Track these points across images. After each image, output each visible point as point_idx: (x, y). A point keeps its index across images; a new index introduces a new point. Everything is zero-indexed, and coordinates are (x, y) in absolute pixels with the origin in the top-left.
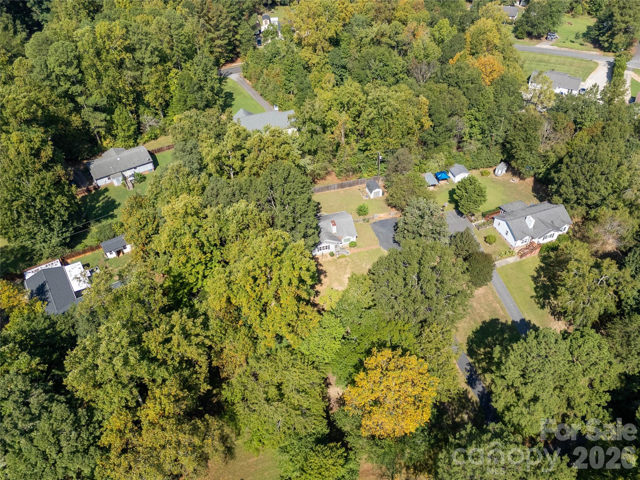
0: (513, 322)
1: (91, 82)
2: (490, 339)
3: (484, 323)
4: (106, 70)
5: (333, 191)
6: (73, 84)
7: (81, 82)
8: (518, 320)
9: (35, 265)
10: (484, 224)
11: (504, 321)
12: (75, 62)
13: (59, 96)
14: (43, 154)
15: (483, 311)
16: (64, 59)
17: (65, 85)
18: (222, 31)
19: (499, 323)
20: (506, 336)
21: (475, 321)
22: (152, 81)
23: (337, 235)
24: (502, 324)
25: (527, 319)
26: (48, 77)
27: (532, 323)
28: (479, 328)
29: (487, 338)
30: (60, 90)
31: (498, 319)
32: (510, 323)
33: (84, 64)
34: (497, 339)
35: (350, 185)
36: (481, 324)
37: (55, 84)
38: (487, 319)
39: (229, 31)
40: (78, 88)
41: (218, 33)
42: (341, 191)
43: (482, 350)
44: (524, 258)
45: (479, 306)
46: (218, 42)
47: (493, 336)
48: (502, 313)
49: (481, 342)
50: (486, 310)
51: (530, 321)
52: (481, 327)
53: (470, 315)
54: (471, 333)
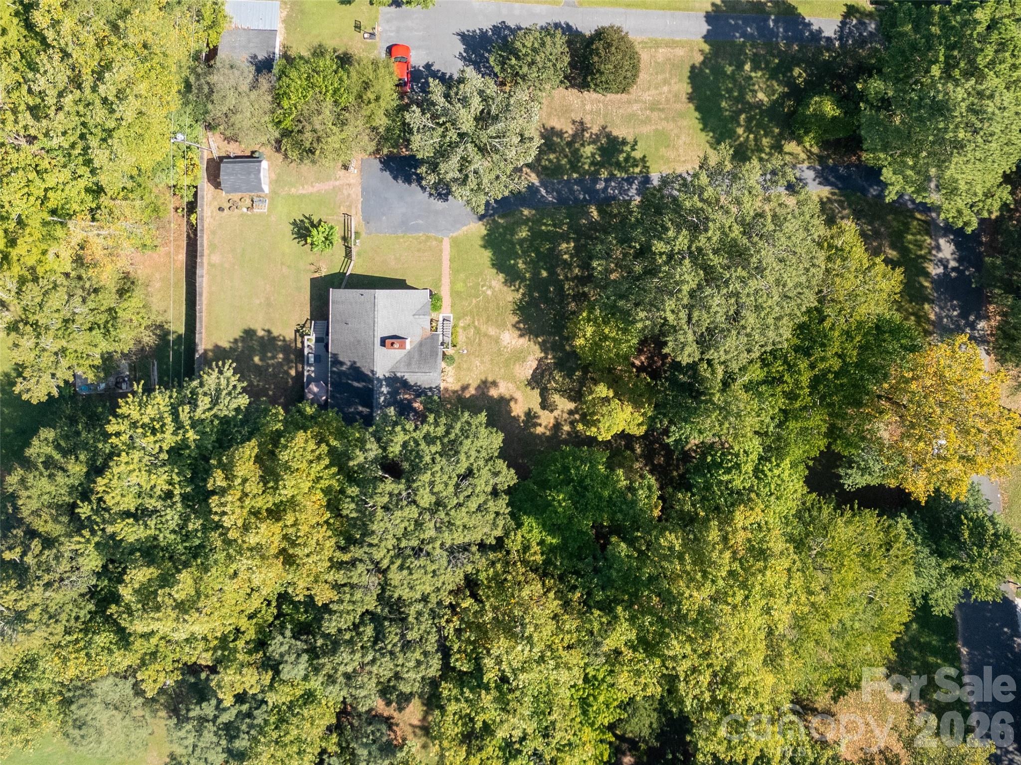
0: (707, 38)
2: (723, 104)
3: (690, 99)
8: (705, 28)
15: (665, 89)
19: (701, 69)
20: (729, 70)
21: (681, 115)
24: (703, 63)
25: (710, 8)
28: (697, 114)
29: (721, 109)
31: (693, 67)
32: (706, 48)
34: (729, 91)
36: (692, 106)
38: (685, 87)
43: (740, 131)
47: (722, 96)
48: (680, 52)
49: (725, 126)
50: (666, 82)
51: (713, 4)
52: (697, 109)
53: (667, 119)
54: (704, 134)
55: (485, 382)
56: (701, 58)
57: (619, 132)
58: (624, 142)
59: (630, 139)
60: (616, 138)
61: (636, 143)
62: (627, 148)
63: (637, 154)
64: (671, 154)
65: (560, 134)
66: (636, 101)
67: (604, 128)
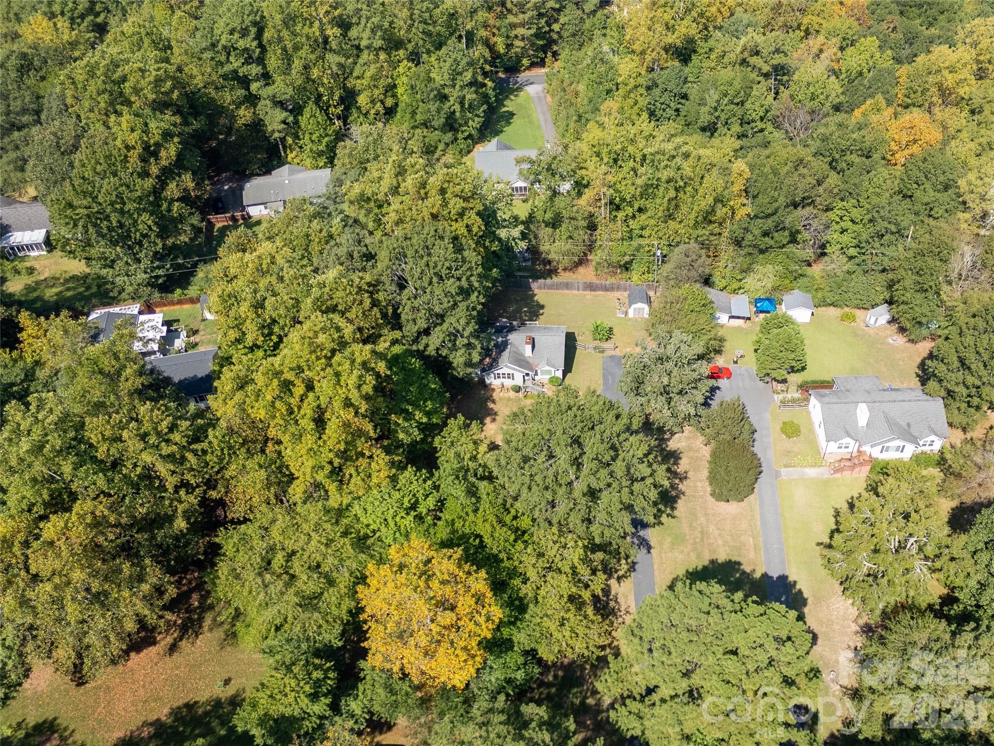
0: (765, 576)
1: (273, 62)
3: (713, 562)
4: (297, 48)
5: (576, 292)
6: (247, 62)
7: (261, 61)
8: (775, 574)
9: (109, 304)
10: (793, 401)
11: (748, 569)
12: (253, 30)
13: (225, 77)
14: (163, 154)
15: (720, 542)
16: (236, 23)
17: (235, 63)
18: (529, 14)
19: (738, 570)
21: (698, 556)
22: (368, 74)
23: (531, 361)
24: (744, 572)
25: (791, 579)
26: (213, 45)
27: (798, 587)
28: (700, 567)
30: (228, 68)
31: (739, 564)
32: (757, 575)
33: (267, 35)
35: (606, 289)
36: (706, 563)
37: (223, 58)
38: (722, 558)
39: (540, 15)
40: (255, 70)
41: (521, 16)
42: (589, 294)
44: (838, 475)
45: (717, 532)
46: (520, 31)
48: (752, 555)
50: (726, 543)
51: (795, 582)
52: (705, 568)
53: (695, 543)
54: (684, 572)
55: (496, 414)
56: (748, 571)
57: (681, 504)
58: (673, 508)
59: (676, 513)
60: (676, 502)
61: (673, 517)
62: (668, 511)
63: (664, 518)
64: (667, 545)
65: (676, 463)
66: (707, 520)
67: (683, 493)
